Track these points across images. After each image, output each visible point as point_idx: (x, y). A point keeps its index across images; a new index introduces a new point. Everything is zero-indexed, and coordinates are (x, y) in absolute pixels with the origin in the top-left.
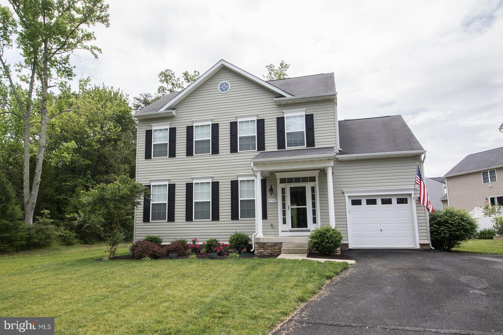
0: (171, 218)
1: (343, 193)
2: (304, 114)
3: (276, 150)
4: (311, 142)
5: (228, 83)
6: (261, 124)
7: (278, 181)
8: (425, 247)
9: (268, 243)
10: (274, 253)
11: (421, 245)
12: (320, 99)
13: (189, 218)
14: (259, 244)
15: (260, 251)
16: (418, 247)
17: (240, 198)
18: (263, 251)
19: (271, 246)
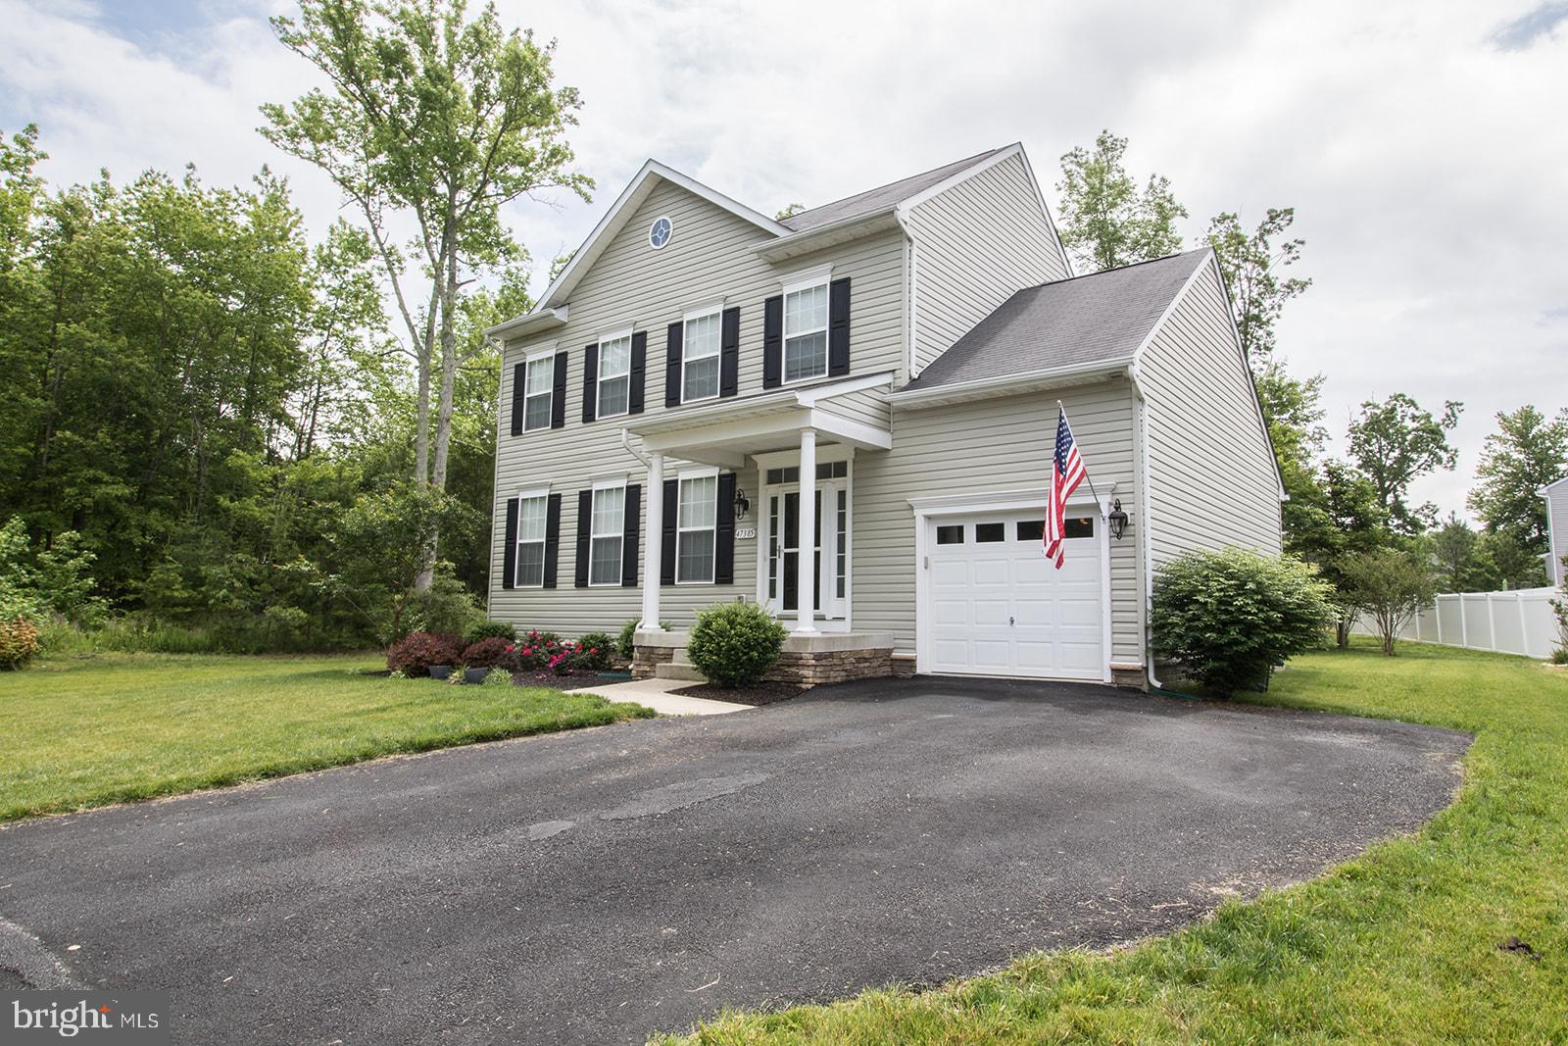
0: (551, 580)
1: (912, 507)
2: (826, 280)
4: (840, 361)
5: (669, 220)
6: (731, 321)
7: (762, 478)
8: (1126, 681)
11: (1116, 671)
13: (582, 578)
14: (641, 650)
16: (1108, 679)
17: (681, 526)
18: (648, 670)
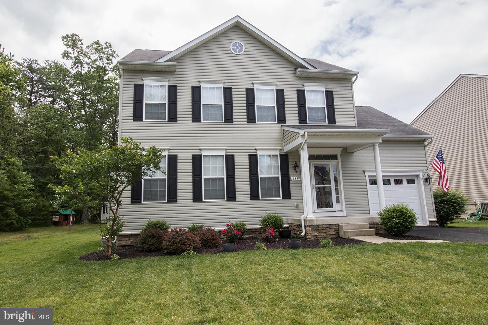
0: (173, 198)
1: (364, 172)
2: (323, 89)
3: (298, 124)
4: (332, 119)
5: (242, 44)
6: (280, 94)
8: (433, 224)
9: (322, 225)
10: (329, 236)
11: (430, 222)
12: (341, 76)
13: (197, 197)
14: (312, 226)
15: (314, 234)
16: (428, 224)
17: (260, 174)
18: (317, 235)
19: (326, 228)
